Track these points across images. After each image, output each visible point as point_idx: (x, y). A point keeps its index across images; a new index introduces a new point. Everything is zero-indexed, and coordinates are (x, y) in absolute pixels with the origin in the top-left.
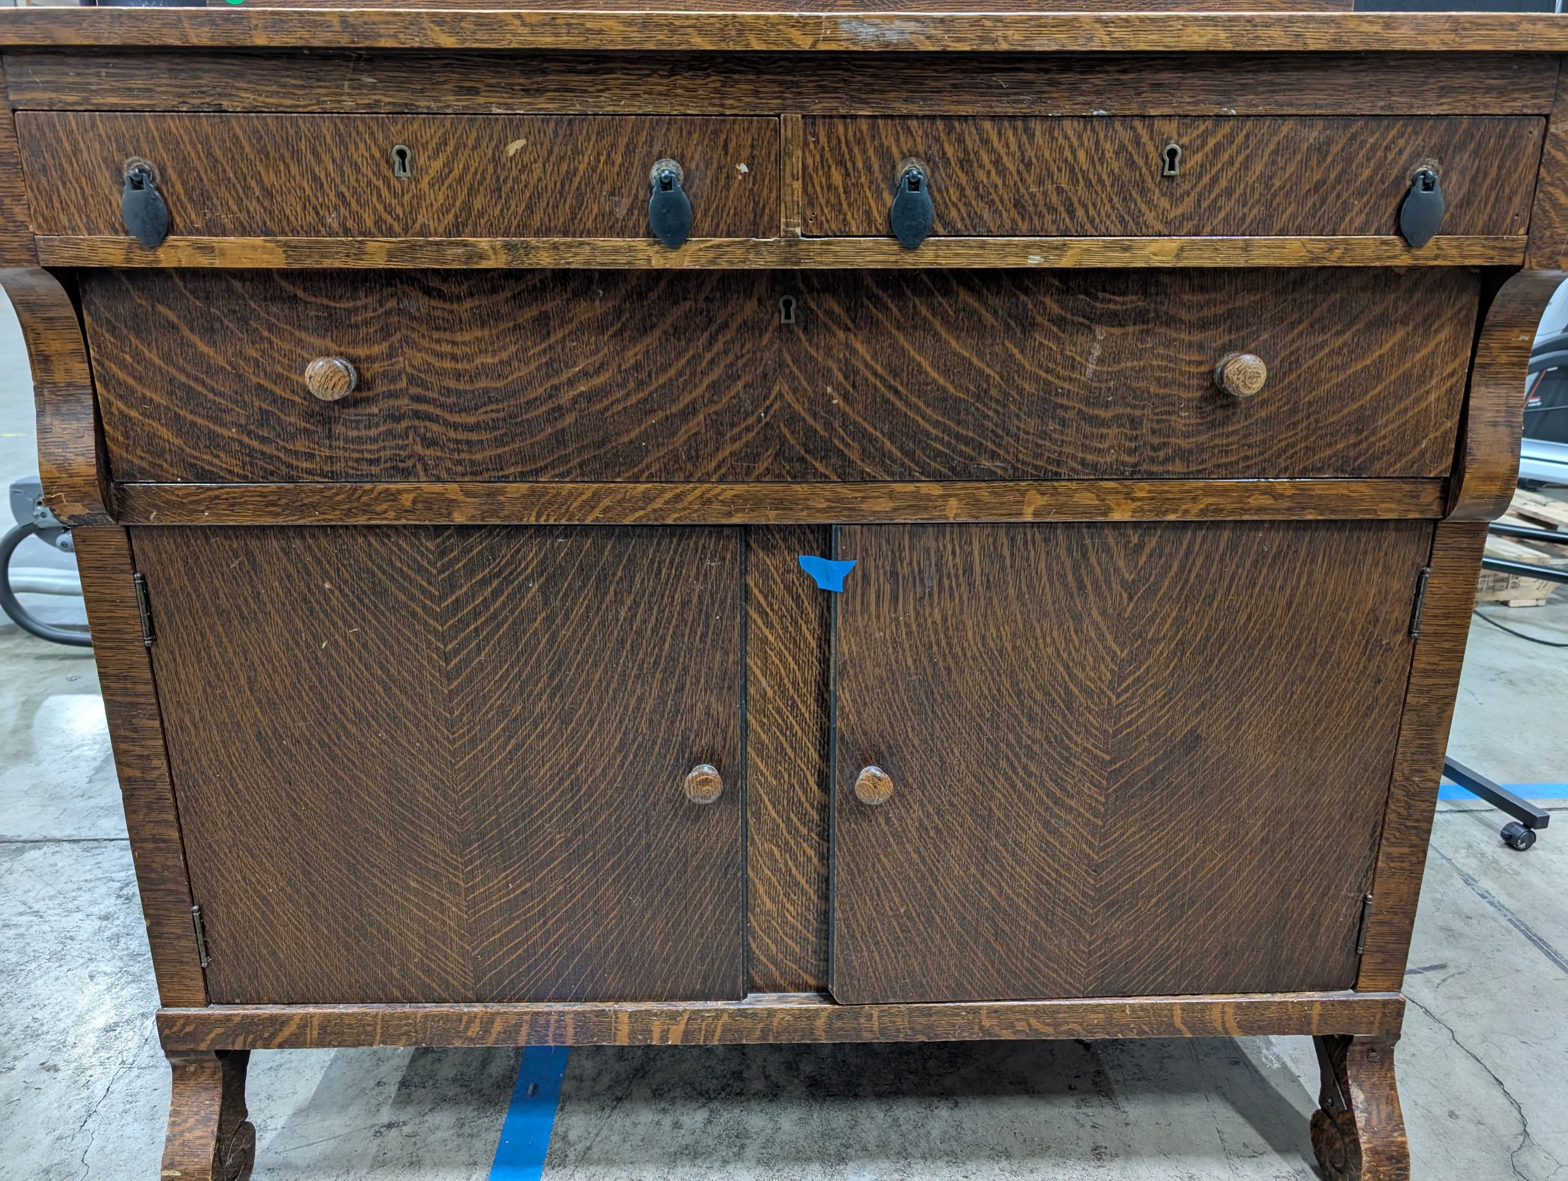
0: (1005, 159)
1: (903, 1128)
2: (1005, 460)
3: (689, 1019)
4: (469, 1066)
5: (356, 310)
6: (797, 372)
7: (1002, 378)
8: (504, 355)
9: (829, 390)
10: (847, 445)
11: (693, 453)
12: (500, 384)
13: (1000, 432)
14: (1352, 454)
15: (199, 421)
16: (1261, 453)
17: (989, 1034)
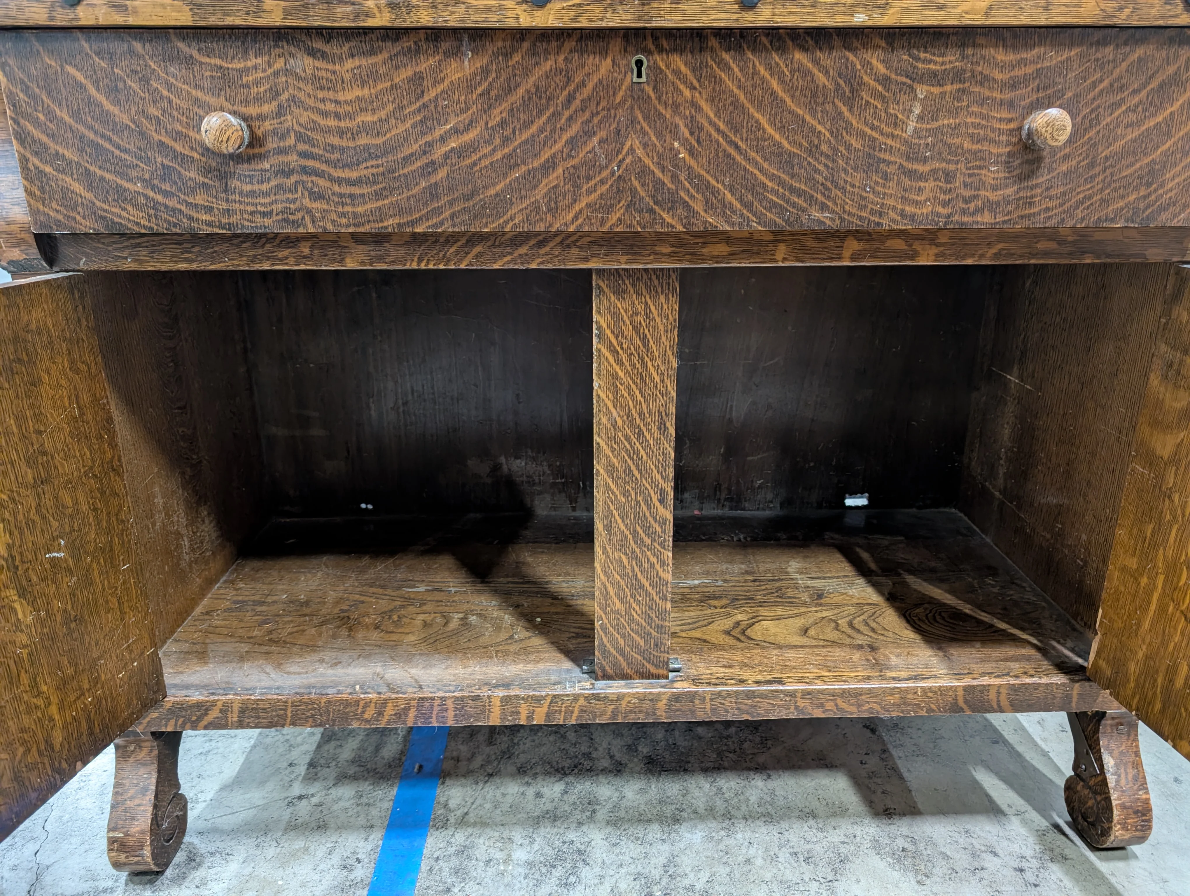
1: (726, 797)
2: (833, 212)
3: (551, 702)
4: (365, 750)
5: (247, 70)
6: (647, 128)
7: (831, 133)
8: (383, 114)
9: (676, 144)
10: (692, 197)
11: (553, 205)
12: (380, 141)
13: (829, 184)
14: (1142, 206)
15: (108, 176)
16: (1061, 205)
17: (803, 713)
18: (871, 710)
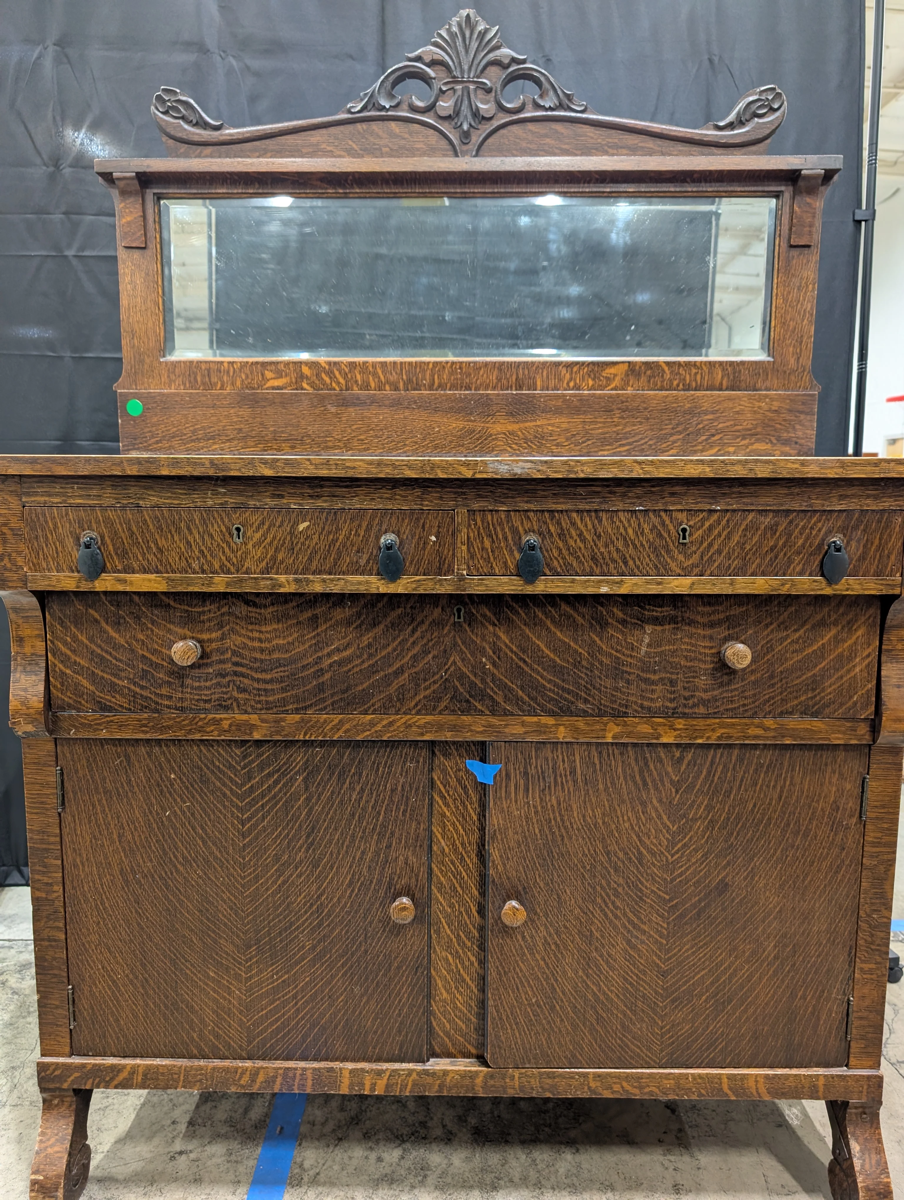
0: (585, 533)
1: (539, 1167)
2: (593, 704)
3: (390, 1075)
4: (236, 1112)
5: (204, 612)
6: (464, 649)
7: (589, 654)
8: (290, 639)
9: (484, 660)
10: (495, 693)
11: (401, 696)
12: (286, 656)
13: (589, 686)
14: (810, 703)
15: (105, 676)
16: (754, 702)
17: (595, 1094)
18: (651, 1093)
